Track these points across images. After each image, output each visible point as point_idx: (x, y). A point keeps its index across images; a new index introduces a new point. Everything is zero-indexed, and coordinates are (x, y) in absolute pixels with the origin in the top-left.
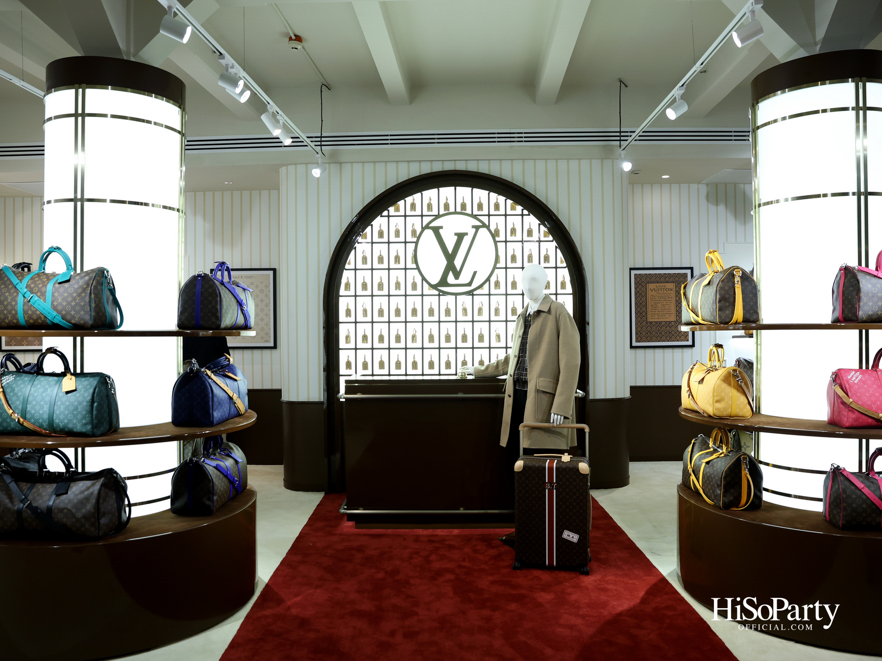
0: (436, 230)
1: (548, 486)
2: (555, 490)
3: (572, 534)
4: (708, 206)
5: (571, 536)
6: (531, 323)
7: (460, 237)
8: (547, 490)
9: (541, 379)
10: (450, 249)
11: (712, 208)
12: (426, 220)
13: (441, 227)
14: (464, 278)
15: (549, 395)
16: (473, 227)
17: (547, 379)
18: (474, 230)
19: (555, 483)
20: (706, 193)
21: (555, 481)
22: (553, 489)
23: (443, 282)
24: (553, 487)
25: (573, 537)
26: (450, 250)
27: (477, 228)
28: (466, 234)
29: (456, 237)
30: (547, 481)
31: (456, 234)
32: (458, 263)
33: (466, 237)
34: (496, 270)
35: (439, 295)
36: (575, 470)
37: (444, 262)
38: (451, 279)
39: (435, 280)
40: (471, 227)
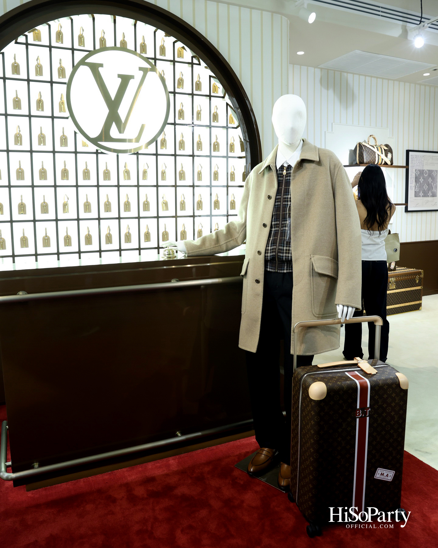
0: (95, 68)
1: (360, 414)
2: (368, 418)
3: (386, 472)
4: (321, 89)
5: (385, 474)
6: (291, 178)
7: (125, 80)
8: (358, 420)
9: (317, 257)
10: (113, 94)
11: (324, 91)
12: (79, 56)
13: (101, 65)
14: (130, 132)
15: (326, 278)
16: (141, 69)
17: (325, 257)
18: (141, 73)
19: (368, 408)
20: (320, 77)
21: (368, 406)
22: (365, 417)
23: (105, 135)
24: (366, 413)
25: (387, 476)
26: (113, 96)
27: (145, 71)
28: (132, 77)
29: (119, 80)
30: (358, 407)
31: (120, 76)
32: (122, 112)
33: (131, 81)
34: (167, 126)
35: (97, 153)
36: (394, 386)
37: (105, 111)
38: (114, 132)
39: (94, 133)
40: (138, 69)
